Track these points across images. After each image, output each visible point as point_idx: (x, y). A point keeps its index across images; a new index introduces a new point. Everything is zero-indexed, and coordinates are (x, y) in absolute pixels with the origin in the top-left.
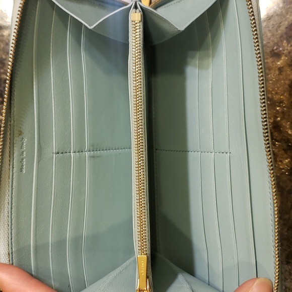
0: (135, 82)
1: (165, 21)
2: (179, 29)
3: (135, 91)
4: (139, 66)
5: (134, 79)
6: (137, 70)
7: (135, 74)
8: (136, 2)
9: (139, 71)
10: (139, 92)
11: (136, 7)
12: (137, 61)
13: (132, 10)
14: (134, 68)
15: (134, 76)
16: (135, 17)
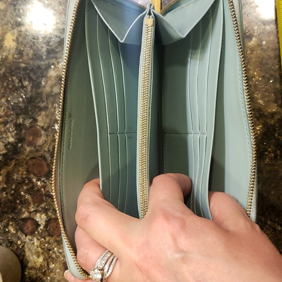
0: (144, 75)
1: (171, 27)
2: (181, 36)
3: (143, 82)
4: (148, 61)
5: (144, 72)
6: (146, 64)
7: (144, 68)
8: (150, 10)
9: (148, 66)
10: (147, 83)
11: (150, 14)
12: (147, 57)
13: (147, 16)
14: (144, 63)
15: (144, 70)
16: (149, 22)
